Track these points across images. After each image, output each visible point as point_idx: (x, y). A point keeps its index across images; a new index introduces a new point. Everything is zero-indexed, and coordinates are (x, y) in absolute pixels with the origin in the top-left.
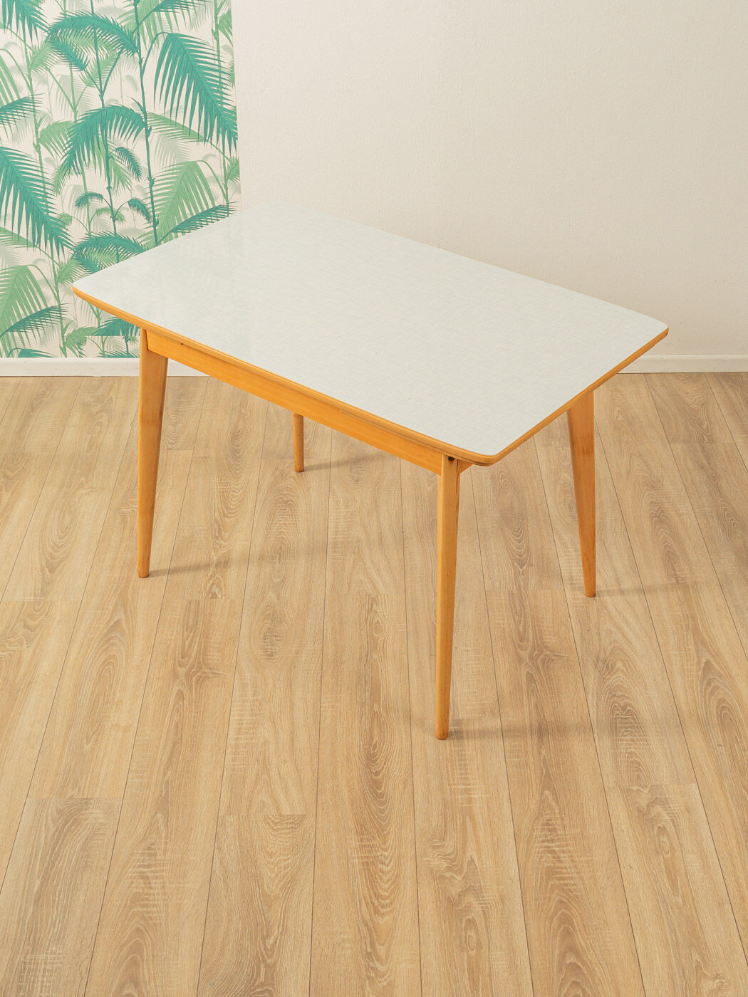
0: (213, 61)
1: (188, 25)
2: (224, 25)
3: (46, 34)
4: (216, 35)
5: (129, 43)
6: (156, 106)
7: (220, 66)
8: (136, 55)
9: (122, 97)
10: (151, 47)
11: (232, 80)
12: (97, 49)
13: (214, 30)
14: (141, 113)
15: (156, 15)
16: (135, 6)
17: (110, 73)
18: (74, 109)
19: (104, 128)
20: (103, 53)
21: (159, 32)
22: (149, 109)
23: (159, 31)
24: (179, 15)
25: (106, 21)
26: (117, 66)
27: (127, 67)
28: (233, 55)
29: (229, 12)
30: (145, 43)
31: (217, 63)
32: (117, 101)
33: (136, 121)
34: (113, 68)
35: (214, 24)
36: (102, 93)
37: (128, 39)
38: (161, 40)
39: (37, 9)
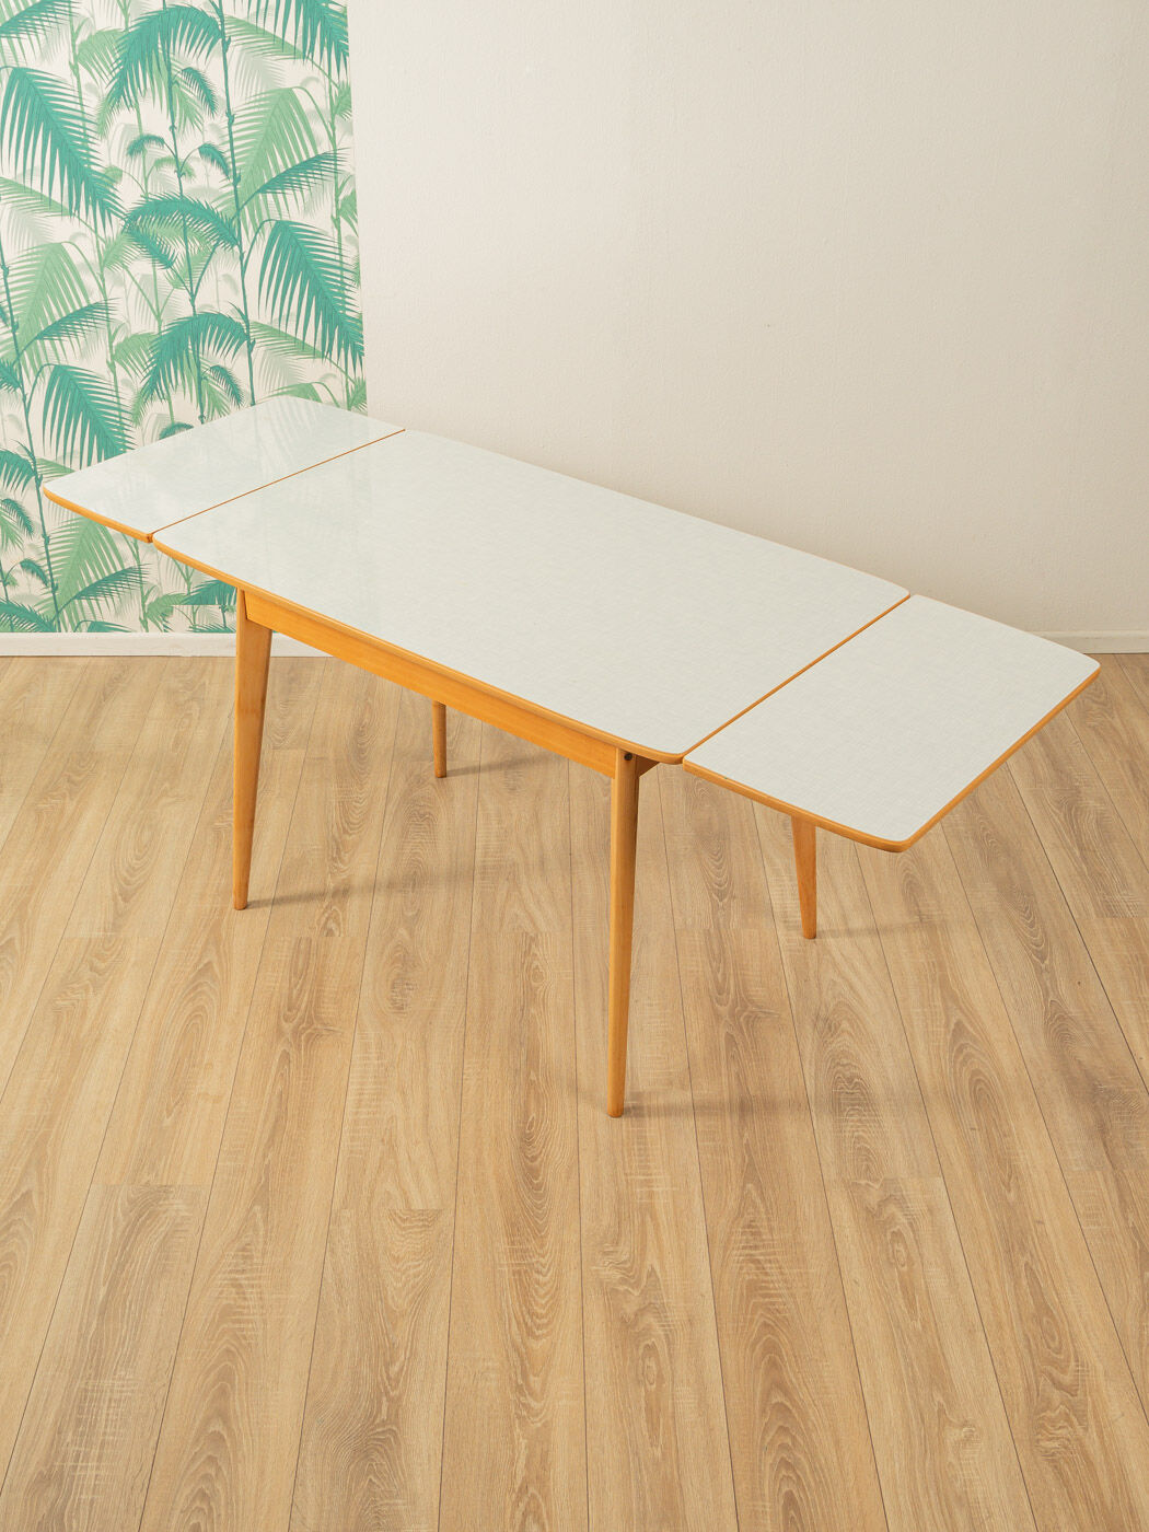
0: (333, 256)
1: (301, 209)
2: (346, 209)
3: (123, 223)
4: (336, 222)
5: (227, 233)
6: (260, 314)
7: (341, 262)
8: (236, 248)
9: (218, 301)
10: (255, 238)
11: (357, 280)
12: (186, 242)
13: (334, 215)
14: (241, 321)
15: (261, 198)
16: (235, 187)
17: (203, 272)
18: (158, 317)
19: (196, 340)
20: (195, 246)
21: (264, 219)
22: (252, 317)
23: (265, 217)
24: (290, 197)
25: (197, 206)
26: (211, 262)
27: (224, 265)
28: (358, 248)
29: (354, 193)
30: (247, 233)
31: (338, 258)
32: (211, 306)
33: (236, 332)
34: (206, 266)
35: (334, 209)
36: (193, 297)
37: (226, 228)
38: (268, 229)
39: (112, 191)
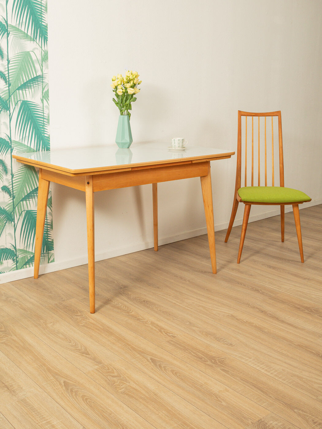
0: (40, 113)
1: (31, 96)
2: (46, 96)
4: (42, 100)
5: (5, 106)
7: (44, 116)
8: (8, 111)
10: (15, 108)
13: (42, 98)
15: (18, 92)
16: (9, 88)
21: (18, 100)
24: (27, 92)
27: (4, 117)
28: (49, 110)
29: (48, 90)
30: (12, 106)
31: (42, 114)
35: (42, 95)
37: (5, 103)
38: (19, 104)
